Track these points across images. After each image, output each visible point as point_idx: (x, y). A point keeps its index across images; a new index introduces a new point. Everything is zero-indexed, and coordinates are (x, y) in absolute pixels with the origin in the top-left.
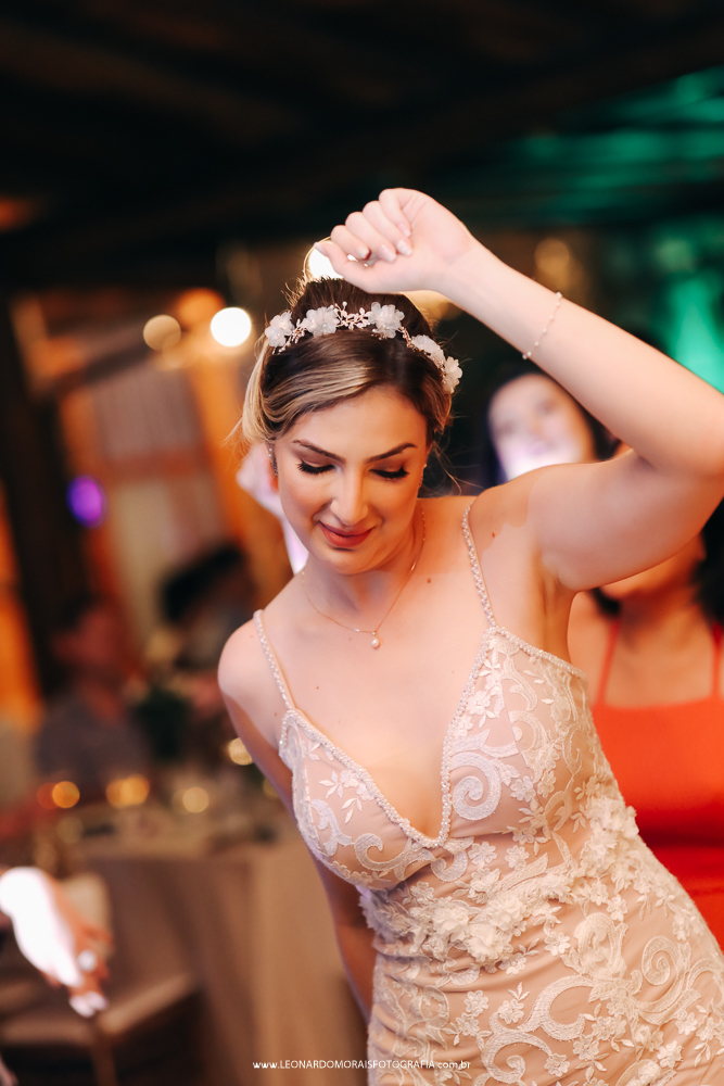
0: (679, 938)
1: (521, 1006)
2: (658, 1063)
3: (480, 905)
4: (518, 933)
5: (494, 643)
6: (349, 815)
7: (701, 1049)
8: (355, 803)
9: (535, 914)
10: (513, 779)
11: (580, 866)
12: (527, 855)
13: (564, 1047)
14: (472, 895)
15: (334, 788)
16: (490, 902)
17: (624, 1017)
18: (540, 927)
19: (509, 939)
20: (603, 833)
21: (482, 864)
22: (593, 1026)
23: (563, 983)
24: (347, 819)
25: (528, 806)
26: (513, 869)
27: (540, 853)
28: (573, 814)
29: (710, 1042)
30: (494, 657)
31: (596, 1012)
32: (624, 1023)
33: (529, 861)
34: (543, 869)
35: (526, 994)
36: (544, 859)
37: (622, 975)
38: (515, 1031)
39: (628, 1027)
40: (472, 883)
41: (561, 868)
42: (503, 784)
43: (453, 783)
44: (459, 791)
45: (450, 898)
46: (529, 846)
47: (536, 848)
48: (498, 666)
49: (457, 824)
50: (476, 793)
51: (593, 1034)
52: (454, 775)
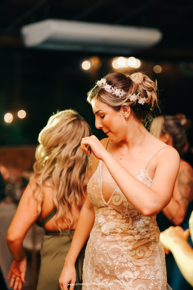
0: (150, 249)
1: (106, 247)
2: (133, 274)
3: (107, 221)
4: (111, 231)
5: (142, 172)
6: (94, 188)
7: (144, 276)
8: (96, 186)
9: (117, 230)
10: (125, 201)
11: (132, 226)
12: (122, 218)
13: (112, 260)
14: (107, 218)
15: (95, 181)
16: (109, 222)
17: (127, 259)
18: (117, 233)
19: (109, 231)
20: (142, 222)
21: (112, 214)
22: (119, 258)
23: (116, 246)
24: (93, 189)
25: (125, 209)
26: (117, 218)
27: (125, 219)
28: (137, 215)
29: (147, 275)
30: (140, 176)
31: (120, 255)
32: (127, 260)
33: (122, 219)
34: (123, 222)
35: (107, 245)
36: (125, 220)
37: (130, 250)
38: (103, 251)
39: (127, 262)
40: (108, 216)
41: (127, 224)
42: (123, 201)
43: (115, 194)
44: (115, 197)
45: (103, 216)
46: (123, 216)
47: (124, 217)
48: (139, 178)
49: (111, 203)
50: (117, 200)
51: (118, 260)
52: (116, 193)
